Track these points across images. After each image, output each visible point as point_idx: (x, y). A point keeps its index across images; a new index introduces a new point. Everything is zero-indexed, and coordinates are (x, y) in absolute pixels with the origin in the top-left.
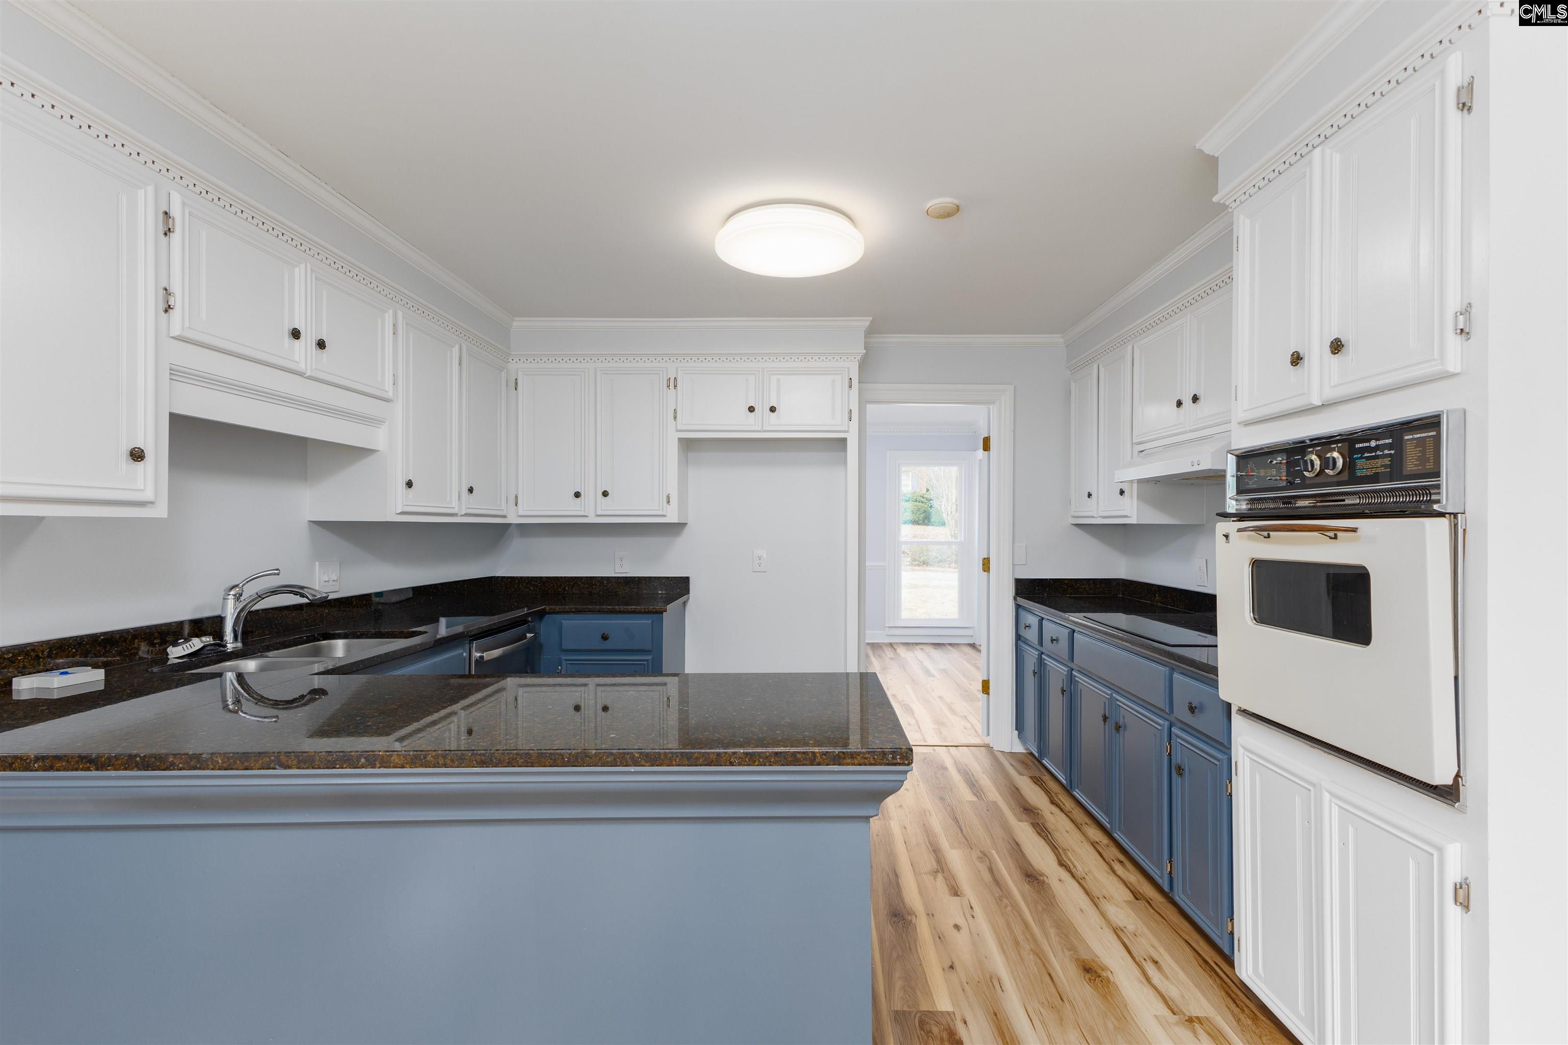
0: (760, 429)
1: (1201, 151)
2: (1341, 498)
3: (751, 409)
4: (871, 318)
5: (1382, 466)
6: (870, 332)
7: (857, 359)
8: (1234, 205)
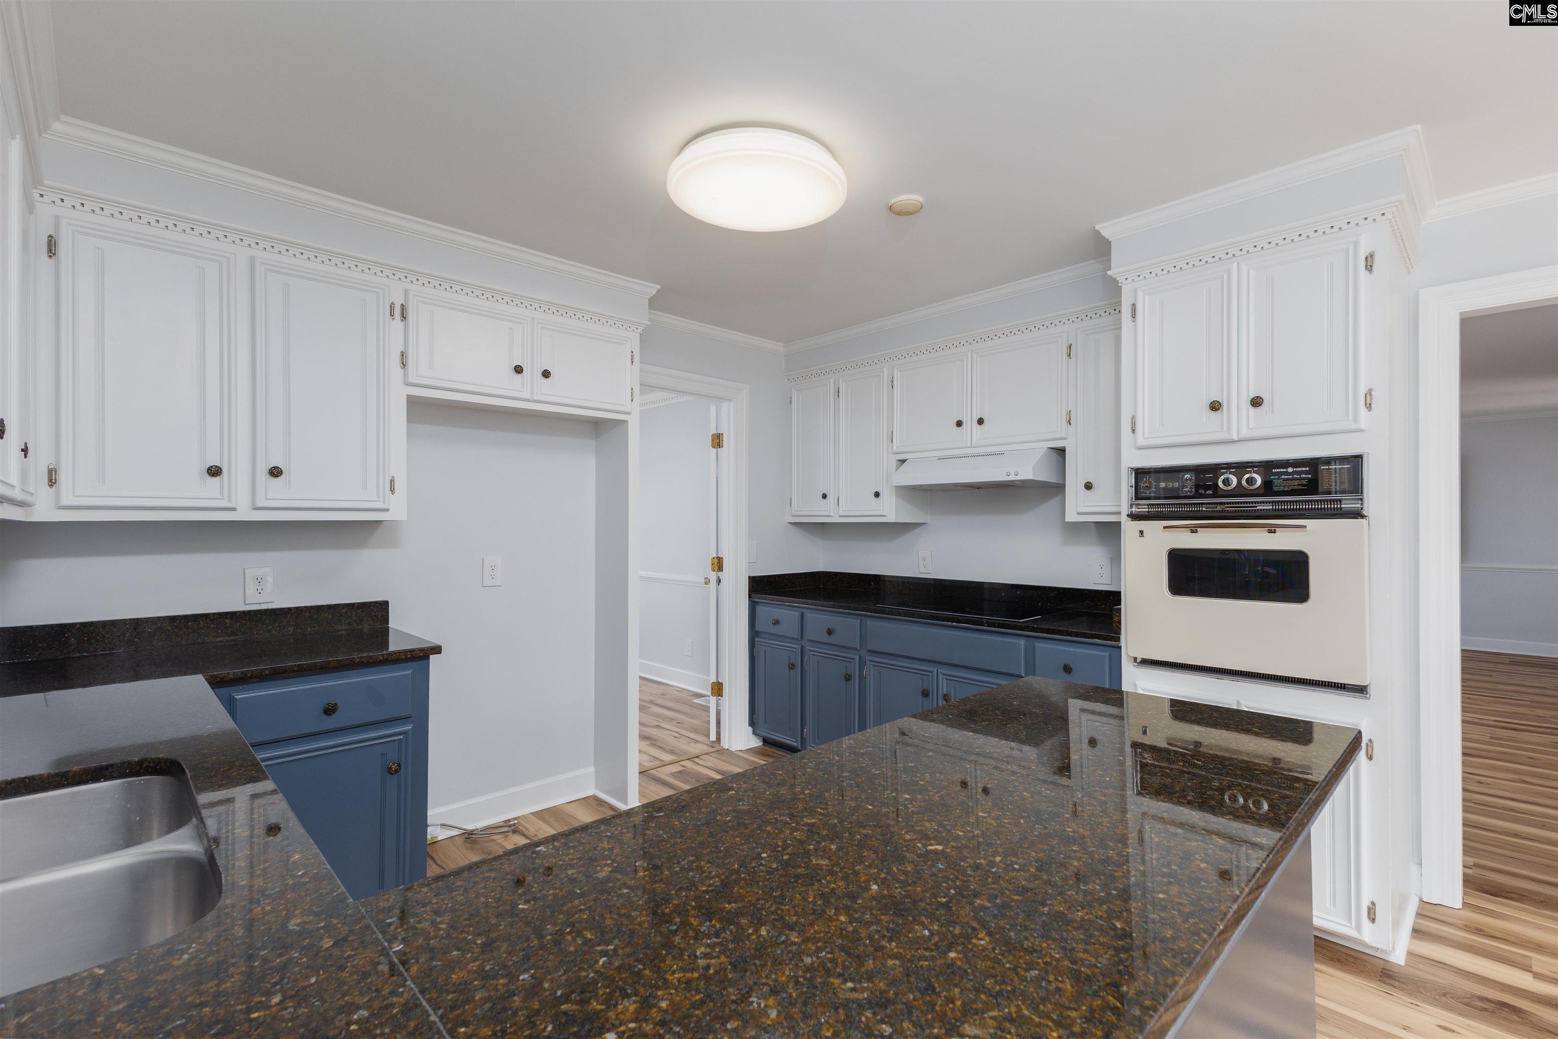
0: (528, 396)
1: (1098, 233)
2: (1254, 505)
3: (518, 370)
4: (659, 287)
5: (1299, 485)
6: (654, 303)
7: (639, 331)
8: (1125, 282)
